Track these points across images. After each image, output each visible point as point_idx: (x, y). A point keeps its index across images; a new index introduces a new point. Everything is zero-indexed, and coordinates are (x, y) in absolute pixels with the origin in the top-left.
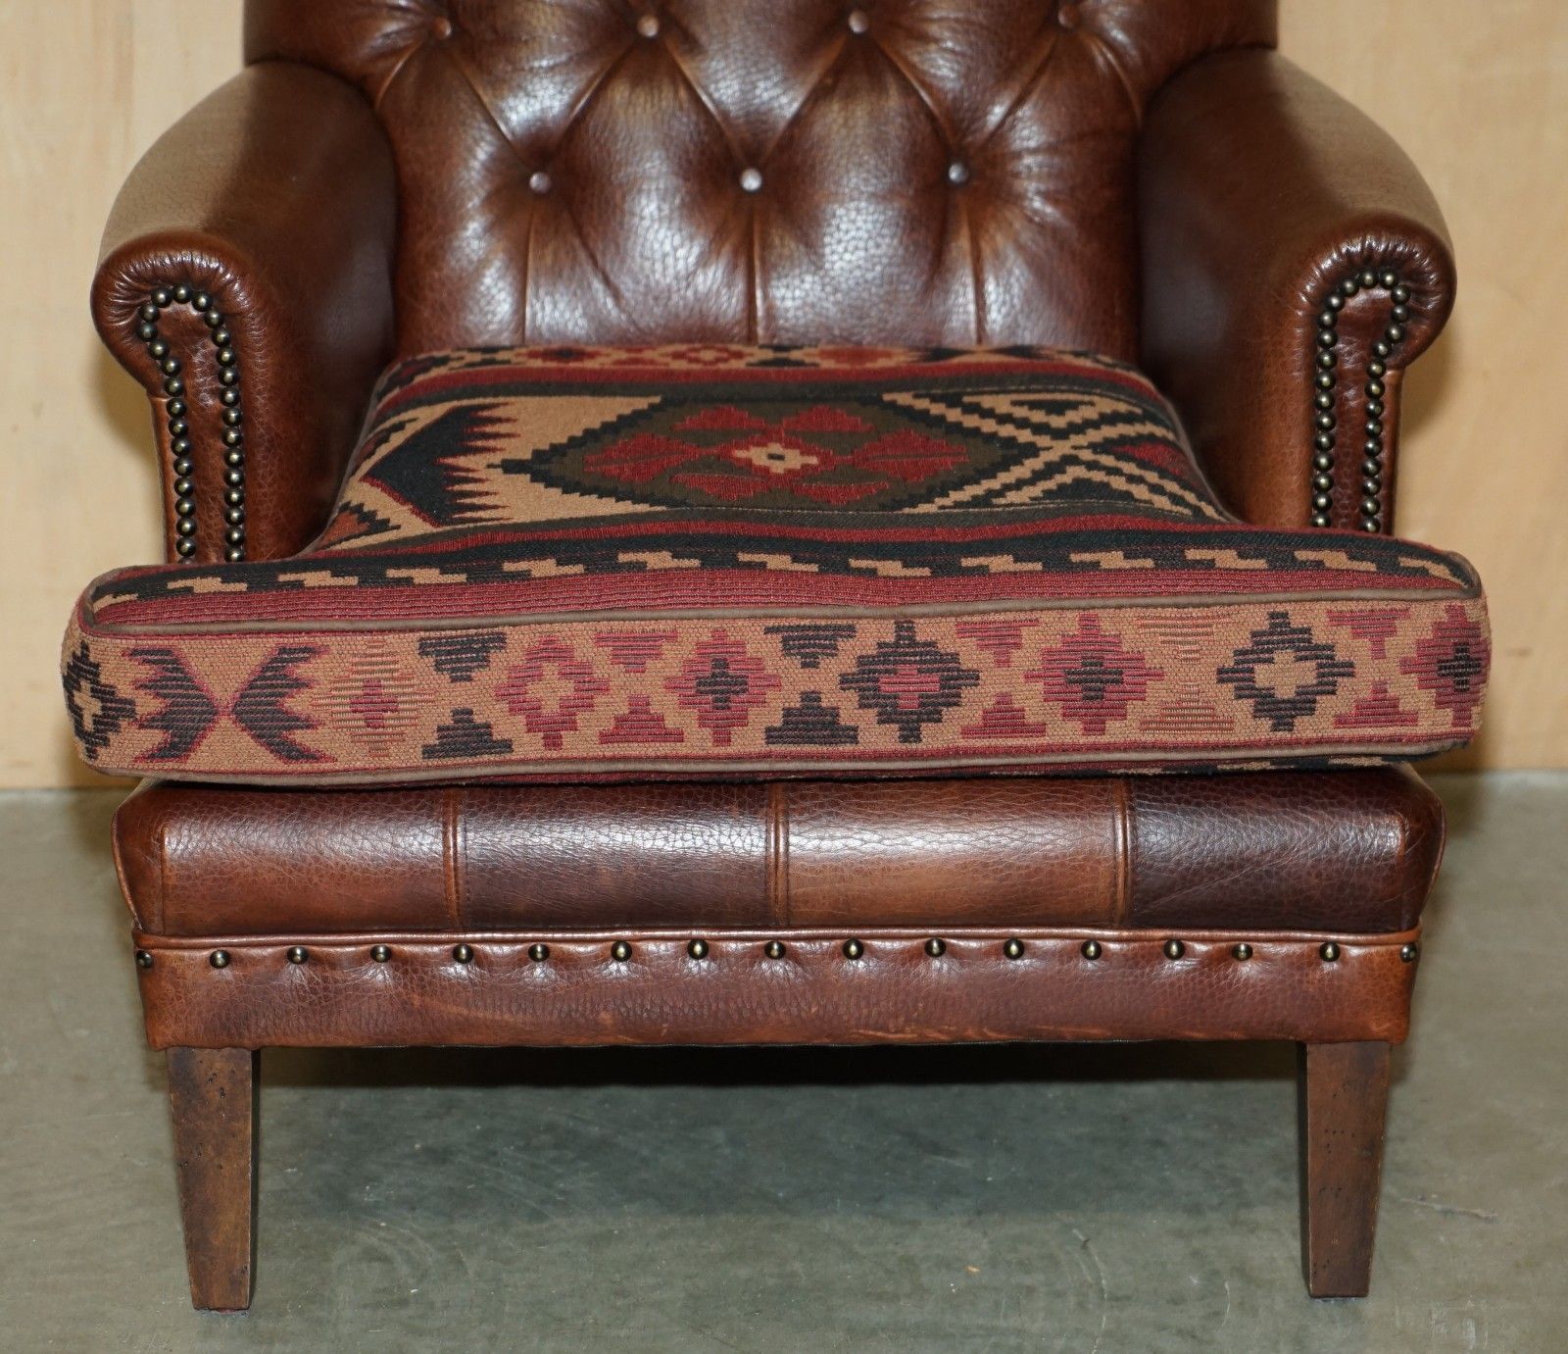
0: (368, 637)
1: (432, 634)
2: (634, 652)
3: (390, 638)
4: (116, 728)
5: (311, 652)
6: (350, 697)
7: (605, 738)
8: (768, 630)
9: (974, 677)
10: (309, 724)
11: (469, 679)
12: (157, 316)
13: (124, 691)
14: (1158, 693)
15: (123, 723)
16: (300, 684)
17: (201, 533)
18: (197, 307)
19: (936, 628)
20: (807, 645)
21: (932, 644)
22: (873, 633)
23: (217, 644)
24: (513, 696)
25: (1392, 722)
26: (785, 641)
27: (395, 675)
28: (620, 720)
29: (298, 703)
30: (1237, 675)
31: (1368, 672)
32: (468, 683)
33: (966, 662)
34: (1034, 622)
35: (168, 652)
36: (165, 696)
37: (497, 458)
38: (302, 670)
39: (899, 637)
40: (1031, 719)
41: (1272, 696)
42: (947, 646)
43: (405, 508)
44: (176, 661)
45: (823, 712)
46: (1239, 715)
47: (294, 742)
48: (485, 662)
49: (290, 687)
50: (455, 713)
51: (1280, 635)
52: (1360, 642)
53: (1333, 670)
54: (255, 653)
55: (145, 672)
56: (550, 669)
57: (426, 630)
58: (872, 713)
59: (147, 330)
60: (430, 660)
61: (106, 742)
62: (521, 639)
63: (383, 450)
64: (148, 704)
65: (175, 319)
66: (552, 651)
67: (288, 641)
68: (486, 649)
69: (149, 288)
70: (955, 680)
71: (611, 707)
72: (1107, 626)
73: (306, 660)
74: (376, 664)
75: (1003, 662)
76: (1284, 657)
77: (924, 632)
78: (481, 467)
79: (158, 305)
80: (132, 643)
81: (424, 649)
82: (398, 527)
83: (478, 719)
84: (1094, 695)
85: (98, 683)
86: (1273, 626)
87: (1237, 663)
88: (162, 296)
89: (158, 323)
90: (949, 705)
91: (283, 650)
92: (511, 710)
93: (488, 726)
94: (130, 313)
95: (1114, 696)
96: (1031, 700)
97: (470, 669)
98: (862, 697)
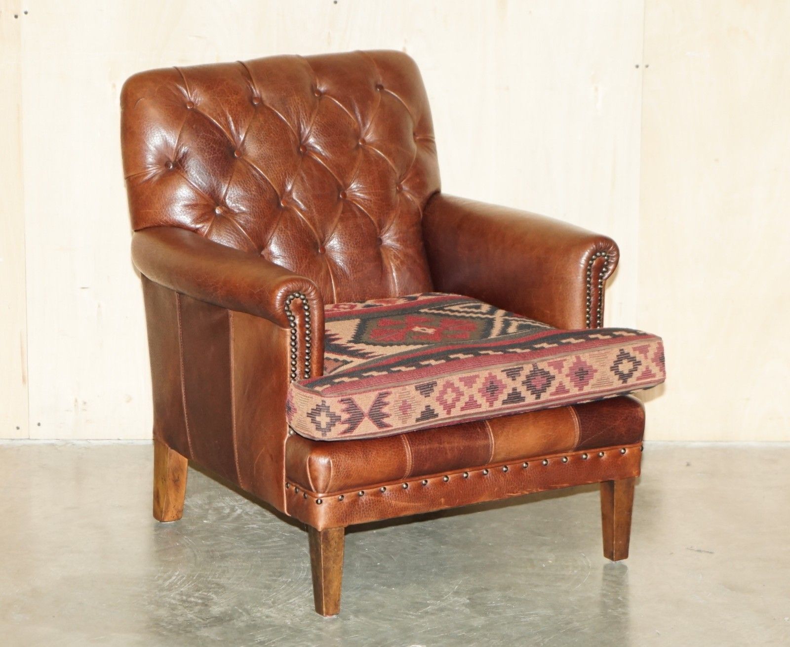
0: (402, 387)
2: (469, 382)
5: (387, 393)
7: (462, 409)
8: (503, 371)
9: (554, 377)
10: (388, 416)
11: (429, 396)
13: (338, 413)
14: (597, 376)
19: (543, 365)
20: (512, 374)
21: (543, 369)
22: (528, 369)
24: (440, 400)
25: (649, 377)
26: (507, 373)
28: (466, 403)
29: (385, 410)
30: (614, 368)
31: (644, 363)
33: (552, 374)
34: (565, 360)
35: (349, 399)
36: (350, 413)
38: (386, 400)
39: (534, 369)
40: (567, 388)
41: (623, 373)
42: (546, 370)
44: (352, 402)
45: (517, 393)
46: (615, 380)
48: (432, 390)
49: (383, 405)
51: (623, 356)
52: (642, 355)
53: (637, 363)
54: (373, 396)
55: (344, 406)
56: (449, 390)
57: (416, 383)
58: (529, 392)
60: (419, 391)
62: (441, 383)
64: (345, 416)
66: (449, 385)
67: (381, 392)
70: (550, 378)
71: (465, 399)
72: (583, 359)
73: (386, 397)
75: (560, 372)
76: (625, 361)
77: (541, 366)
81: (417, 388)
84: (582, 378)
86: (621, 353)
87: (615, 364)
90: (548, 387)
91: (380, 394)
93: (434, 410)
95: (586, 378)
96: (568, 383)
98: (528, 387)
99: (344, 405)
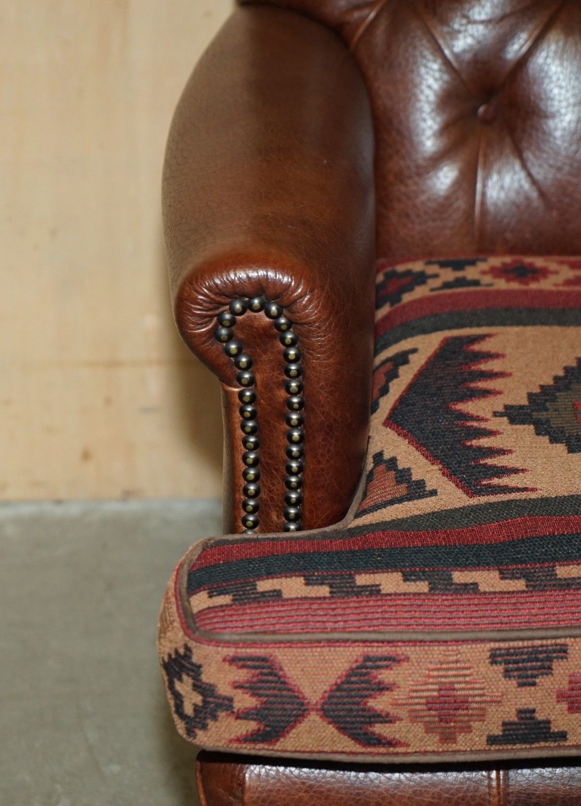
1: (502, 645)
3: (464, 648)
4: (215, 718)
5: (393, 660)
6: (426, 697)
10: (387, 719)
11: (534, 684)
12: (233, 322)
13: (224, 689)
15: (222, 714)
16: (382, 688)
17: (263, 495)
18: (268, 314)
23: (307, 652)
27: (467, 679)
32: (533, 688)
35: (264, 659)
36: (260, 696)
37: (498, 403)
38: (386, 676)
43: (435, 467)
47: (373, 733)
50: (520, 712)
55: (242, 675)
59: (224, 332)
60: (500, 668)
61: (204, 727)
63: (397, 388)
64: (244, 701)
65: (248, 326)
68: (550, 660)
69: (229, 300)
73: (387, 667)
74: (451, 669)
78: (489, 416)
79: (233, 312)
80: (231, 652)
81: (494, 658)
82: (434, 493)
83: (540, 716)
85: (199, 680)
88: (238, 306)
89: (233, 328)
91: (367, 658)
92: (569, 709)
94: (210, 321)
97: (535, 676)
99: (245, 671)
